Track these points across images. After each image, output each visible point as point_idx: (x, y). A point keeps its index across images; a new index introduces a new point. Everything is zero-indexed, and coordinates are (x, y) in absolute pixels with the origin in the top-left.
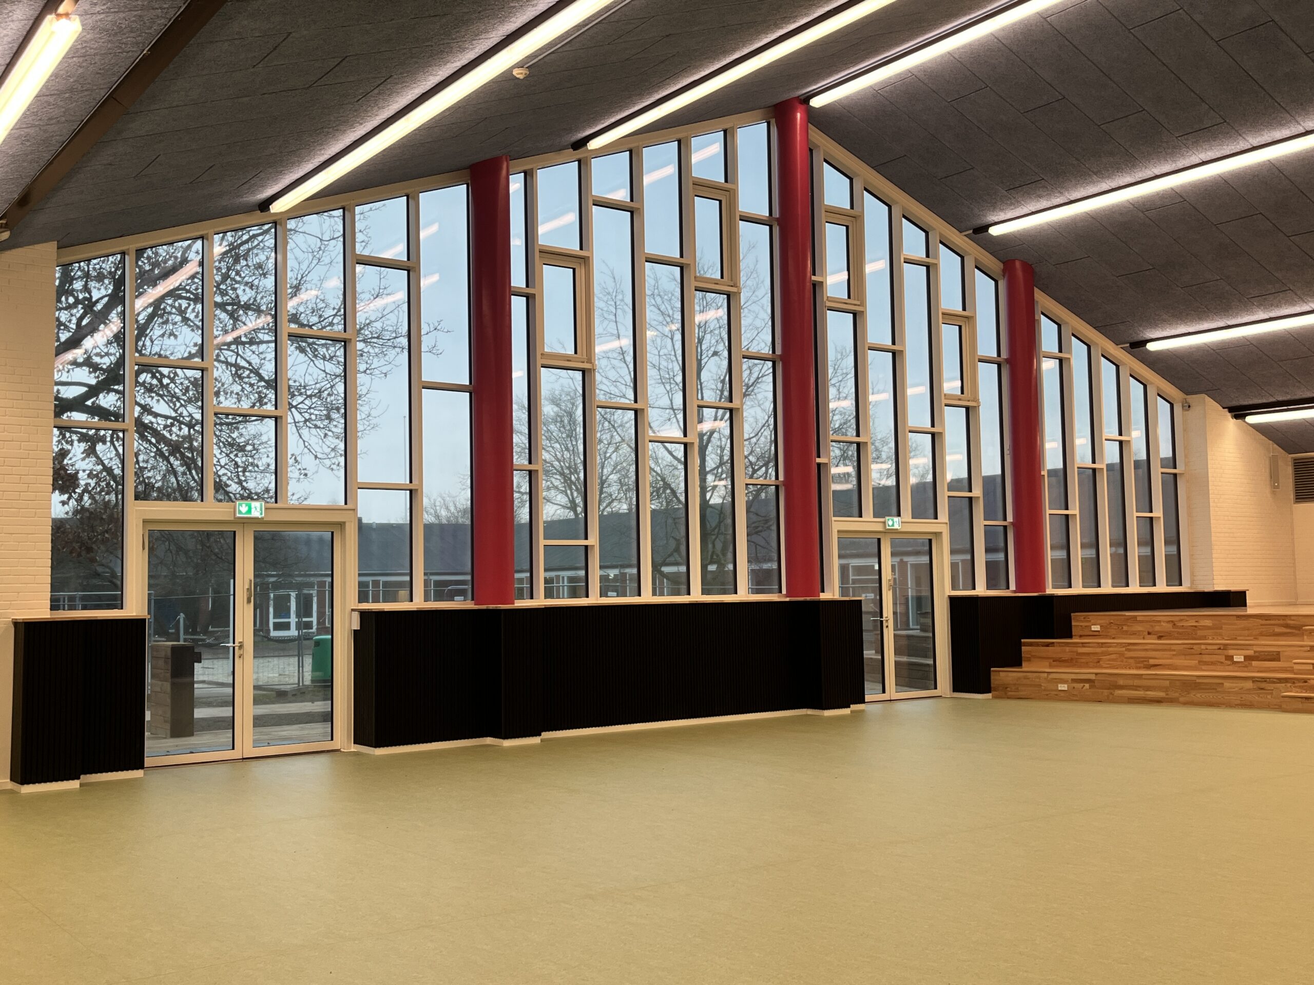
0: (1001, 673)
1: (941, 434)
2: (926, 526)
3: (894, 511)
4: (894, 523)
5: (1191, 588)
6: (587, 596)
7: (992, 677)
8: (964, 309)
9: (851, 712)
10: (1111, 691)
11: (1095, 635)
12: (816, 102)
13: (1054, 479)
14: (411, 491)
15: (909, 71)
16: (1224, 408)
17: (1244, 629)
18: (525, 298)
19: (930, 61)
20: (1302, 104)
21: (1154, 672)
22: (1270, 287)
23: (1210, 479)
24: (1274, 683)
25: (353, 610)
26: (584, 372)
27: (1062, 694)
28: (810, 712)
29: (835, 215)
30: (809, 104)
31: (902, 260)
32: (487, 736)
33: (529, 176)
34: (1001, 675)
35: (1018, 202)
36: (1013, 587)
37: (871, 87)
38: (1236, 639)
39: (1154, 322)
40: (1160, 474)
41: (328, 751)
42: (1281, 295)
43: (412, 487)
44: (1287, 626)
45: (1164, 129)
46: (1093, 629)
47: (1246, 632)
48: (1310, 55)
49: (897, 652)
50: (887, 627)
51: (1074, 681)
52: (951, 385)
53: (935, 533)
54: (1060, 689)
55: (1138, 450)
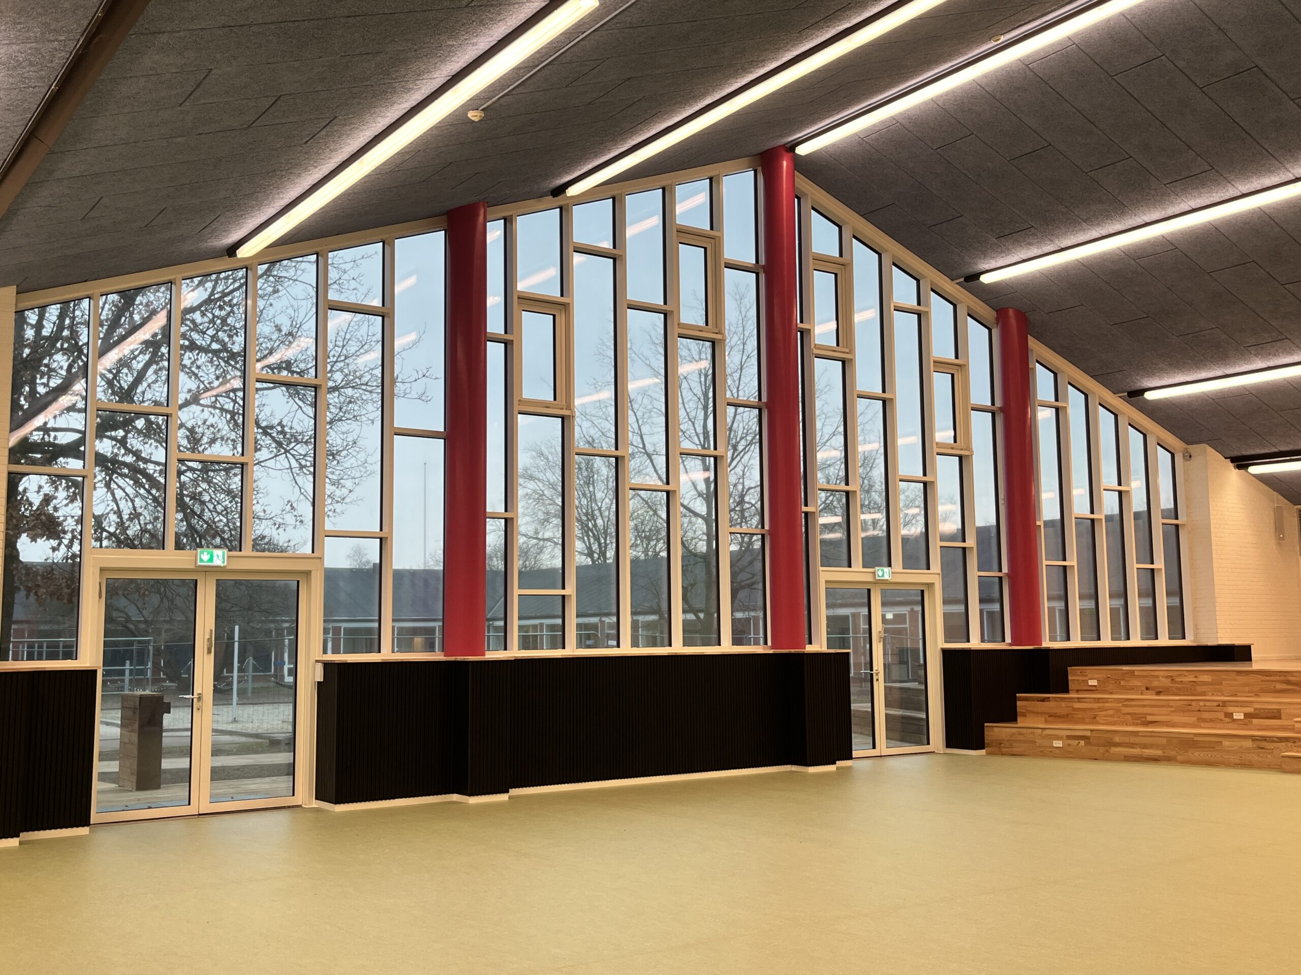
0: (995, 729)
1: (933, 482)
2: (918, 577)
3: (885, 560)
4: (884, 573)
5: (1194, 641)
6: (564, 648)
7: (986, 733)
8: (957, 357)
9: (837, 768)
10: (1107, 748)
11: (1092, 689)
12: (802, 150)
13: (1051, 530)
14: (381, 539)
15: (893, 118)
16: (1226, 458)
17: (1247, 685)
18: (503, 345)
19: (914, 108)
20: (1290, 151)
21: (1151, 730)
22: (1266, 335)
23: (1212, 530)
24: (1274, 742)
25: (317, 661)
26: (563, 418)
27: (1057, 751)
28: (794, 768)
29: (823, 263)
30: (794, 152)
31: (892, 308)
32: (453, 793)
33: (508, 222)
34: (995, 731)
35: (1008, 250)
36: (1008, 639)
37: (856, 134)
38: (1235, 695)
39: (1151, 373)
40: (1161, 525)
41: (289, 807)
42: (1279, 344)
43: (382, 535)
44: (1288, 683)
45: (1152, 177)
46: (1090, 684)
47: (1247, 689)
48: (1296, 101)
49: (888, 705)
50: (877, 680)
51: (1069, 737)
52: (943, 434)
53: (928, 584)
54: (1054, 745)
55: (1138, 503)
